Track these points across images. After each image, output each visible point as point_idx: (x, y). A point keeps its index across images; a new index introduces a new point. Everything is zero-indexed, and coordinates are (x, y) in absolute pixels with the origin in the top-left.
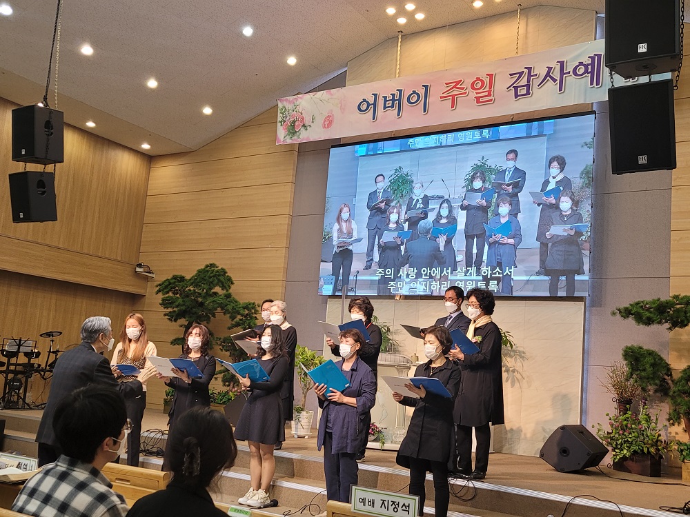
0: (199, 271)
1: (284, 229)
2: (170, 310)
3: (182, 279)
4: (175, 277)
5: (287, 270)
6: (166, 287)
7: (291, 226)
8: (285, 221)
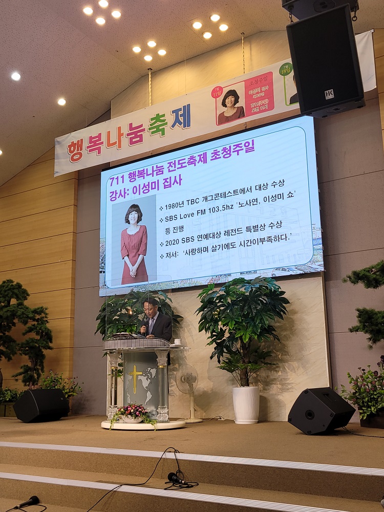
1: (70, 245)
7: (75, 242)
8: (70, 238)
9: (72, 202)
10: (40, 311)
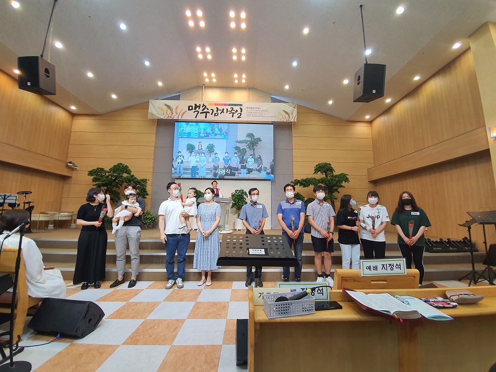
0: (115, 166)
1: (152, 152)
2: (97, 183)
3: (102, 169)
4: (98, 169)
5: (153, 168)
6: (95, 172)
7: (155, 150)
8: (153, 148)
9: (155, 132)
10: (145, 181)
